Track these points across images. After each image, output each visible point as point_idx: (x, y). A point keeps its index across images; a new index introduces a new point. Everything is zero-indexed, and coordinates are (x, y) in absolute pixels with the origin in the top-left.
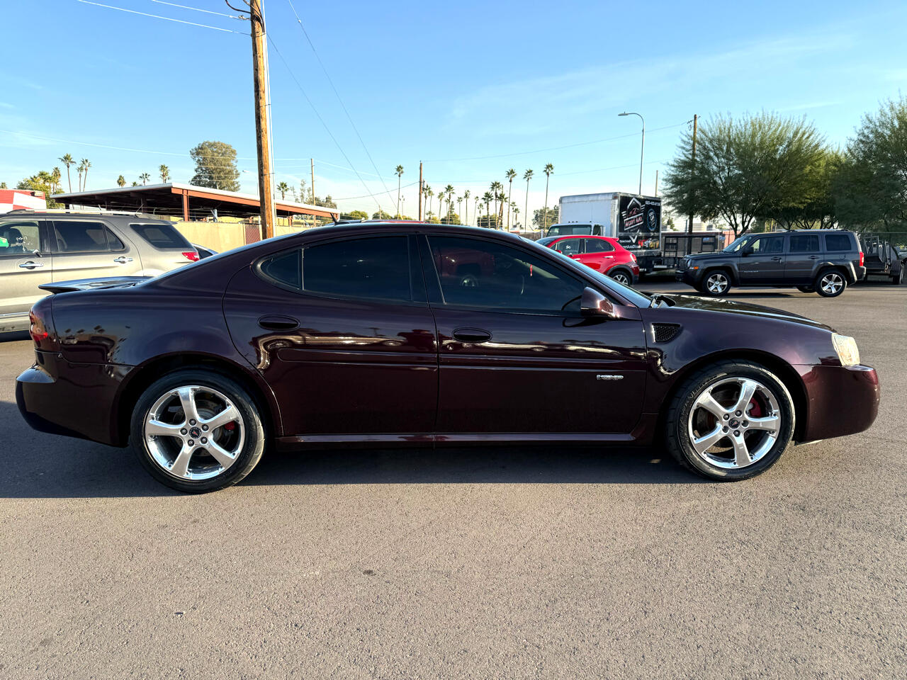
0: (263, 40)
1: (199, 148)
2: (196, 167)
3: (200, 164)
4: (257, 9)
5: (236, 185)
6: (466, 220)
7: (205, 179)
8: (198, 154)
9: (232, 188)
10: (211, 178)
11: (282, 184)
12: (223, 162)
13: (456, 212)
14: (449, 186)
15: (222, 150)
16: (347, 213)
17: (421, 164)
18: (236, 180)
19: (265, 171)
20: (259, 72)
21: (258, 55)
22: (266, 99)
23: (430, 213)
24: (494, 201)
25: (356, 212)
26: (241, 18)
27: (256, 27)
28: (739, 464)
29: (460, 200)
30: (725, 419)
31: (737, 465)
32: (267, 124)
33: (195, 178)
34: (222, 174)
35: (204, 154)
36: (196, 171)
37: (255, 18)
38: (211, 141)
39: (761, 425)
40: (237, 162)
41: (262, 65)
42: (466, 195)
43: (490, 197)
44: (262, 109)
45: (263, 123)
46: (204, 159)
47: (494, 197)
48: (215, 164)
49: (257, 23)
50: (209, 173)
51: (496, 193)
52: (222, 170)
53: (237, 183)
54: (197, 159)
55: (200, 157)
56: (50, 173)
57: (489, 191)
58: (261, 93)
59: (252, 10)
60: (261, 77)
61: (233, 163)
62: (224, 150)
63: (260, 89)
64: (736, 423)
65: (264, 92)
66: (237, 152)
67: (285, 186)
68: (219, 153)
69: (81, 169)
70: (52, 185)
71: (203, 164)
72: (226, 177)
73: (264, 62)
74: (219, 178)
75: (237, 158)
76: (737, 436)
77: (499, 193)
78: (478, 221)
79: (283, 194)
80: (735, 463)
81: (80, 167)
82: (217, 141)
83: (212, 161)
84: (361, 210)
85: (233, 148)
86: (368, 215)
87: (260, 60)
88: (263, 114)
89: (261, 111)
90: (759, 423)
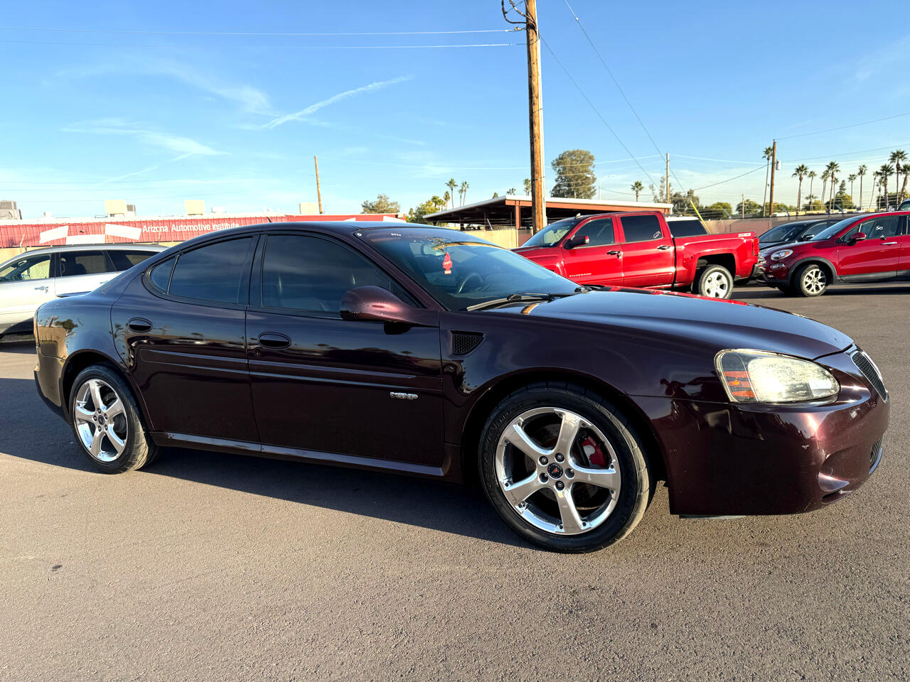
0: (537, 46)
1: (560, 159)
2: (557, 177)
3: (560, 174)
4: (531, 18)
5: (593, 190)
6: (861, 201)
7: (564, 188)
8: (558, 164)
9: (589, 193)
10: (569, 185)
11: (636, 184)
12: (581, 170)
13: (847, 192)
14: (832, 164)
15: (580, 157)
16: (708, 206)
17: (774, 143)
18: (593, 185)
19: (536, 175)
20: (533, 78)
21: (532, 62)
22: (540, 103)
23: (811, 197)
24: (894, 176)
25: (719, 204)
26: (516, 30)
27: (531, 35)
28: (566, 528)
29: (852, 178)
30: (543, 463)
31: (563, 530)
32: (540, 129)
33: (555, 187)
34: (579, 181)
35: (564, 163)
36: (557, 181)
37: (531, 27)
38: (571, 150)
39: (589, 479)
40: (594, 167)
41: (536, 71)
42: (861, 172)
43: (889, 171)
44: (536, 114)
45: (536, 128)
46: (564, 169)
47: (895, 170)
48: (573, 172)
49: (531, 31)
50: (568, 181)
51: (898, 165)
52: (580, 177)
53: (593, 188)
54: (558, 169)
55: (560, 168)
56: (442, 197)
57: (888, 163)
58: (535, 99)
59: (527, 19)
60: (534, 83)
61: (591, 168)
62: (582, 157)
63: (534, 95)
64: (556, 470)
65: (537, 97)
66: (595, 157)
67: (640, 185)
68: (578, 161)
69: (461, 191)
70: (440, 207)
71: (563, 173)
72: (583, 183)
73: (538, 69)
74: (576, 185)
75: (595, 163)
76: (560, 489)
77: (902, 164)
78: (878, 201)
79: (637, 193)
80: (561, 528)
81: (461, 188)
82: (576, 149)
83: (571, 169)
84: (724, 201)
85: (591, 154)
86: (732, 206)
87: (534, 66)
88: (536, 120)
89: (534, 117)
90: (587, 474)
